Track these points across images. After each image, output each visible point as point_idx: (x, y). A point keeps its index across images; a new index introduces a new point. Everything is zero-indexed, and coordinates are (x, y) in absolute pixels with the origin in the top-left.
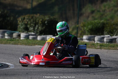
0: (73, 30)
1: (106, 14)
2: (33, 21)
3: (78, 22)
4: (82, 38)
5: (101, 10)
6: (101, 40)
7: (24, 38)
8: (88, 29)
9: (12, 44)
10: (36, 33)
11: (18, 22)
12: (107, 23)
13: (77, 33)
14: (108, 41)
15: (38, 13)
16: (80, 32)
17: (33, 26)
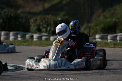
0: (85, 29)
1: (117, 13)
2: (45, 22)
3: (90, 22)
4: (95, 37)
6: (114, 39)
7: (37, 39)
8: (100, 28)
9: (26, 46)
10: (49, 34)
11: (31, 23)
12: (119, 22)
14: (121, 39)
15: (50, 14)
16: (92, 31)
17: (45, 26)
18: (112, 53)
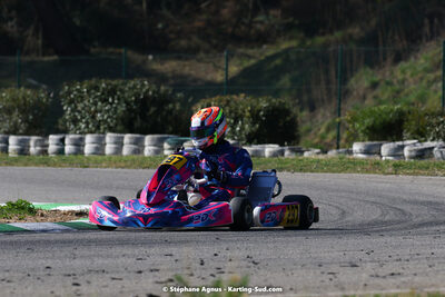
0: (328, 130)
1: (406, 90)
2: (231, 112)
3: (338, 112)
4: (350, 149)
5: (395, 81)
6: (397, 153)
8: (363, 128)
10: (239, 140)
12: (409, 113)
13: (338, 138)
14: (413, 154)
15: (242, 92)
16: (344, 135)
17: (230, 123)
18: (388, 185)
